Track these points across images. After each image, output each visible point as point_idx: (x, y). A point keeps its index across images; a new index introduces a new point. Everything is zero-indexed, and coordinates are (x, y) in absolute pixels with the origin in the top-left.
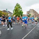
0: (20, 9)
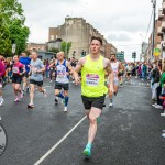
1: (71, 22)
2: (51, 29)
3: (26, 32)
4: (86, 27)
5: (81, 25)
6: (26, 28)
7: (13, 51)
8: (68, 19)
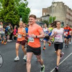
1: (55, 5)
2: (43, 9)
4: (65, 7)
5: (61, 6)
6: (28, 9)
8: (53, 3)
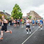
0: (19, 11)
3: (22, 14)
7: (20, 18)
